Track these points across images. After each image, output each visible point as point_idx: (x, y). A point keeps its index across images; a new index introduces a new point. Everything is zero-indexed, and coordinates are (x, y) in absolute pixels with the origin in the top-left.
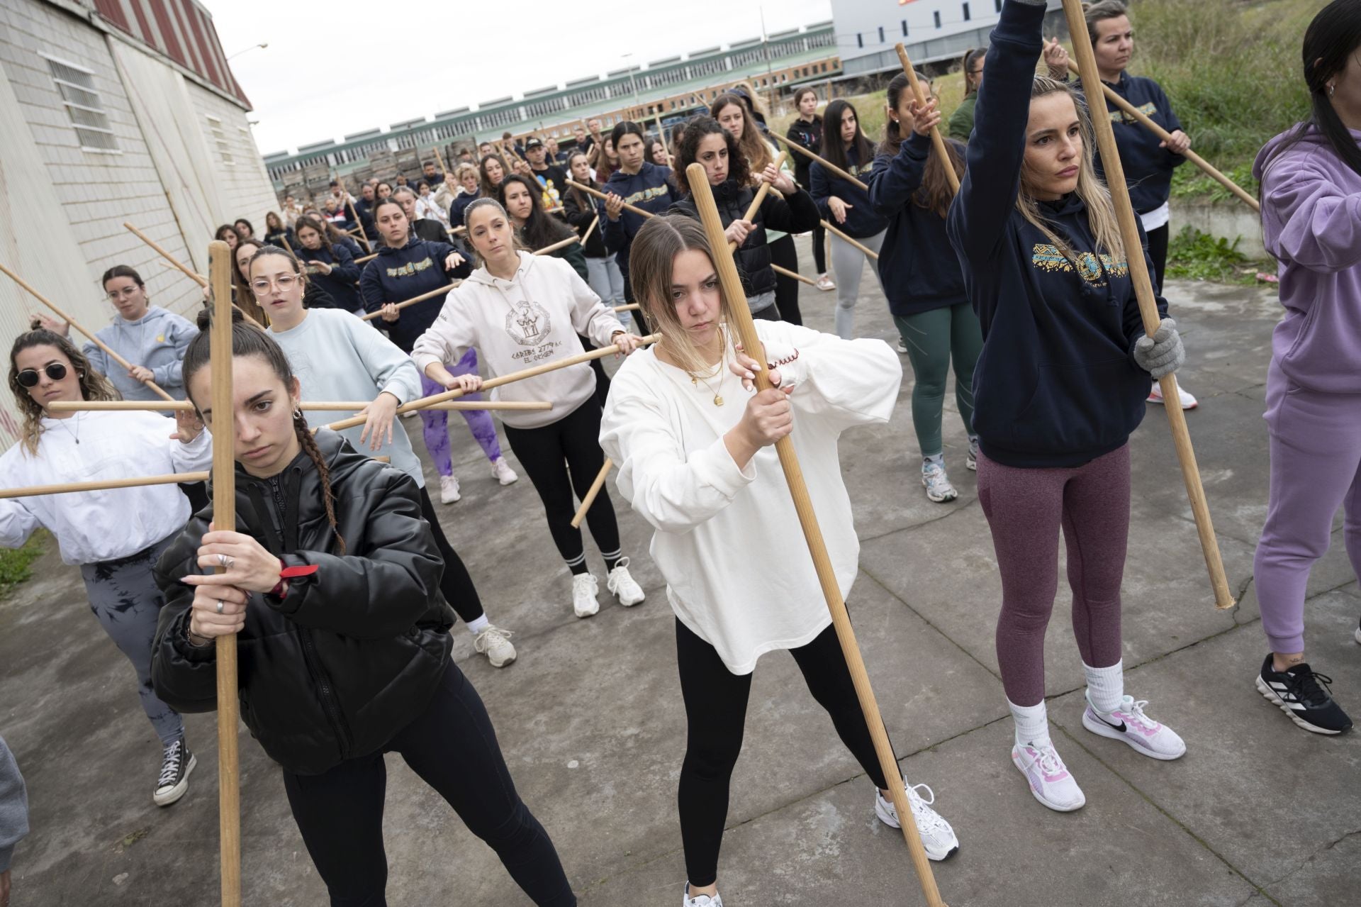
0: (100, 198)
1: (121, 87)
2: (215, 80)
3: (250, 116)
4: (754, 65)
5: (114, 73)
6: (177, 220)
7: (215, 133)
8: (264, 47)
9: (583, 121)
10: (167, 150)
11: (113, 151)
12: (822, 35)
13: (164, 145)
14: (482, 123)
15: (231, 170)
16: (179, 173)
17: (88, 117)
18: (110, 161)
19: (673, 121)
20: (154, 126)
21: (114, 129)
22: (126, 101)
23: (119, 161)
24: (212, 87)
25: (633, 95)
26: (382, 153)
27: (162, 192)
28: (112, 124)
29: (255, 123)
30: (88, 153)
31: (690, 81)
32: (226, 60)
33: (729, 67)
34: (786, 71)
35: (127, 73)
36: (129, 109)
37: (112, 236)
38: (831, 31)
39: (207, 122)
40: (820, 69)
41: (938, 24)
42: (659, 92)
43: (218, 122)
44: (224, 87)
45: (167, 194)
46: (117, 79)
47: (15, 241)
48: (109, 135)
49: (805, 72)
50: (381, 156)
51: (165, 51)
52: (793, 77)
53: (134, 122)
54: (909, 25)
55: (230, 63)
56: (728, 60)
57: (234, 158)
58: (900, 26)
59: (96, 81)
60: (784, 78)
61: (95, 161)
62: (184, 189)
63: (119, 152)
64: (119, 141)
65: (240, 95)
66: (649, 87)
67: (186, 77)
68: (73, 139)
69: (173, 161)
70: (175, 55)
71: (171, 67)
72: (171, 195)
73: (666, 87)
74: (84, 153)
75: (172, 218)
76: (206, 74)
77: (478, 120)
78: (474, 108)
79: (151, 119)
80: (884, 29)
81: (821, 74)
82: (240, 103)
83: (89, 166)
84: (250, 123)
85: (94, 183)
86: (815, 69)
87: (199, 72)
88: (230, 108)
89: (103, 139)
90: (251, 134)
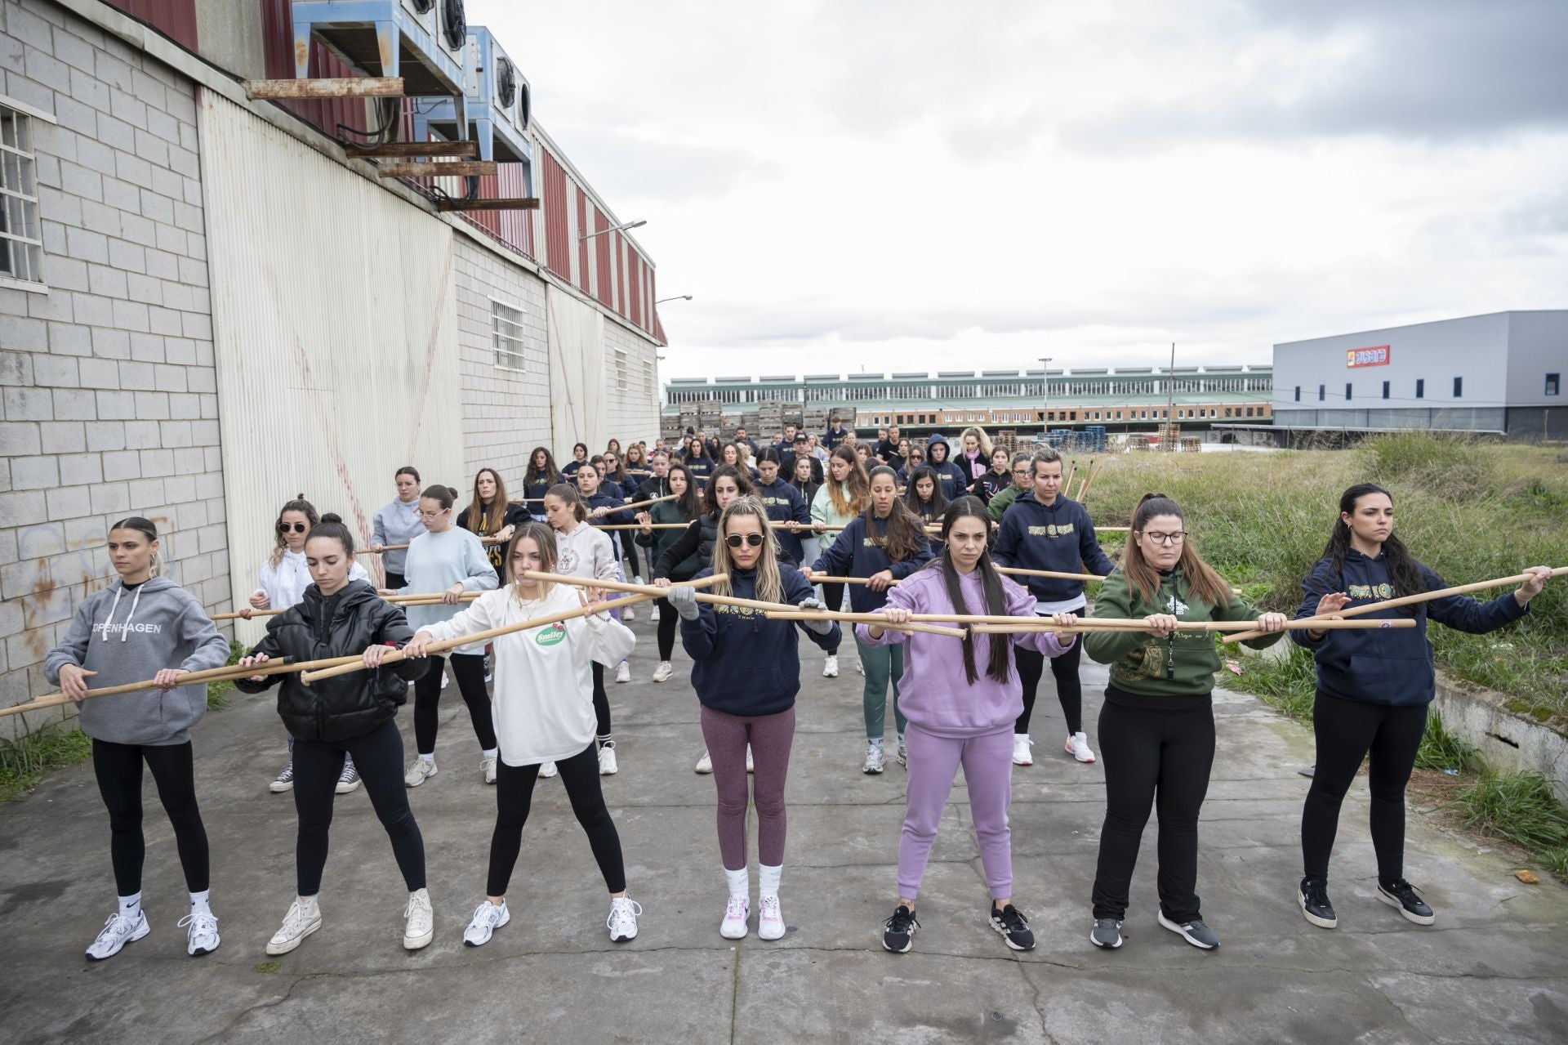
0: (494, 403)
1: (544, 323)
2: (635, 319)
3: (660, 351)
4: (1184, 394)
5: (544, 312)
6: (552, 428)
7: (618, 364)
8: (688, 298)
9: (991, 412)
10: (565, 373)
11: (518, 370)
12: (1260, 379)
13: (564, 369)
14: (891, 394)
15: (622, 395)
16: (568, 393)
17: (511, 344)
18: (513, 377)
19: (1061, 433)
20: (561, 354)
21: (526, 354)
22: (544, 334)
23: (520, 377)
24: (629, 326)
25: (1043, 398)
26: (773, 404)
27: (548, 406)
28: (525, 350)
29: (664, 357)
30: (498, 370)
31: (1111, 397)
32: (654, 303)
33: (1156, 390)
34: (1217, 407)
35: (553, 312)
36: (545, 339)
38: (1269, 376)
39: (614, 354)
40: (1255, 412)
41: (1349, 396)
42: (1075, 400)
43: (624, 354)
44: (643, 325)
45: (551, 407)
46: (544, 317)
48: (520, 358)
49: (1238, 412)
50: (770, 406)
51: (596, 296)
52: (1224, 414)
53: (546, 350)
54: (1327, 391)
56: (1157, 384)
57: (628, 385)
58: (1318, 390)
59: (525, 318)
60: (1213, 413)
61: (501, 376)
62: (568, 406)
63: (524, 371)
64: (526, 364)
65: (658, 331)
66: (1067, 394)
67: (605, 316)
68: (490, 358)
69: (566, 383)
70: (605, 301)
71: (596, 308)
72: (554, 409)
73: (1085, 397)
74: (496, 369)
75: (549, 425)
76: (628, 315)
77: (888, 389)
78: (888, 378)
79: (560, 349)
80: (1301, 390)
81: (1255, 417)
82: (653, 340)
83: (495, 379)
84: (657, 358)
85: (495, 392)
86: (1250, 412)
87: (622, 314)
88: (642, 343)
89: (514, 361)
90: (656, 365)
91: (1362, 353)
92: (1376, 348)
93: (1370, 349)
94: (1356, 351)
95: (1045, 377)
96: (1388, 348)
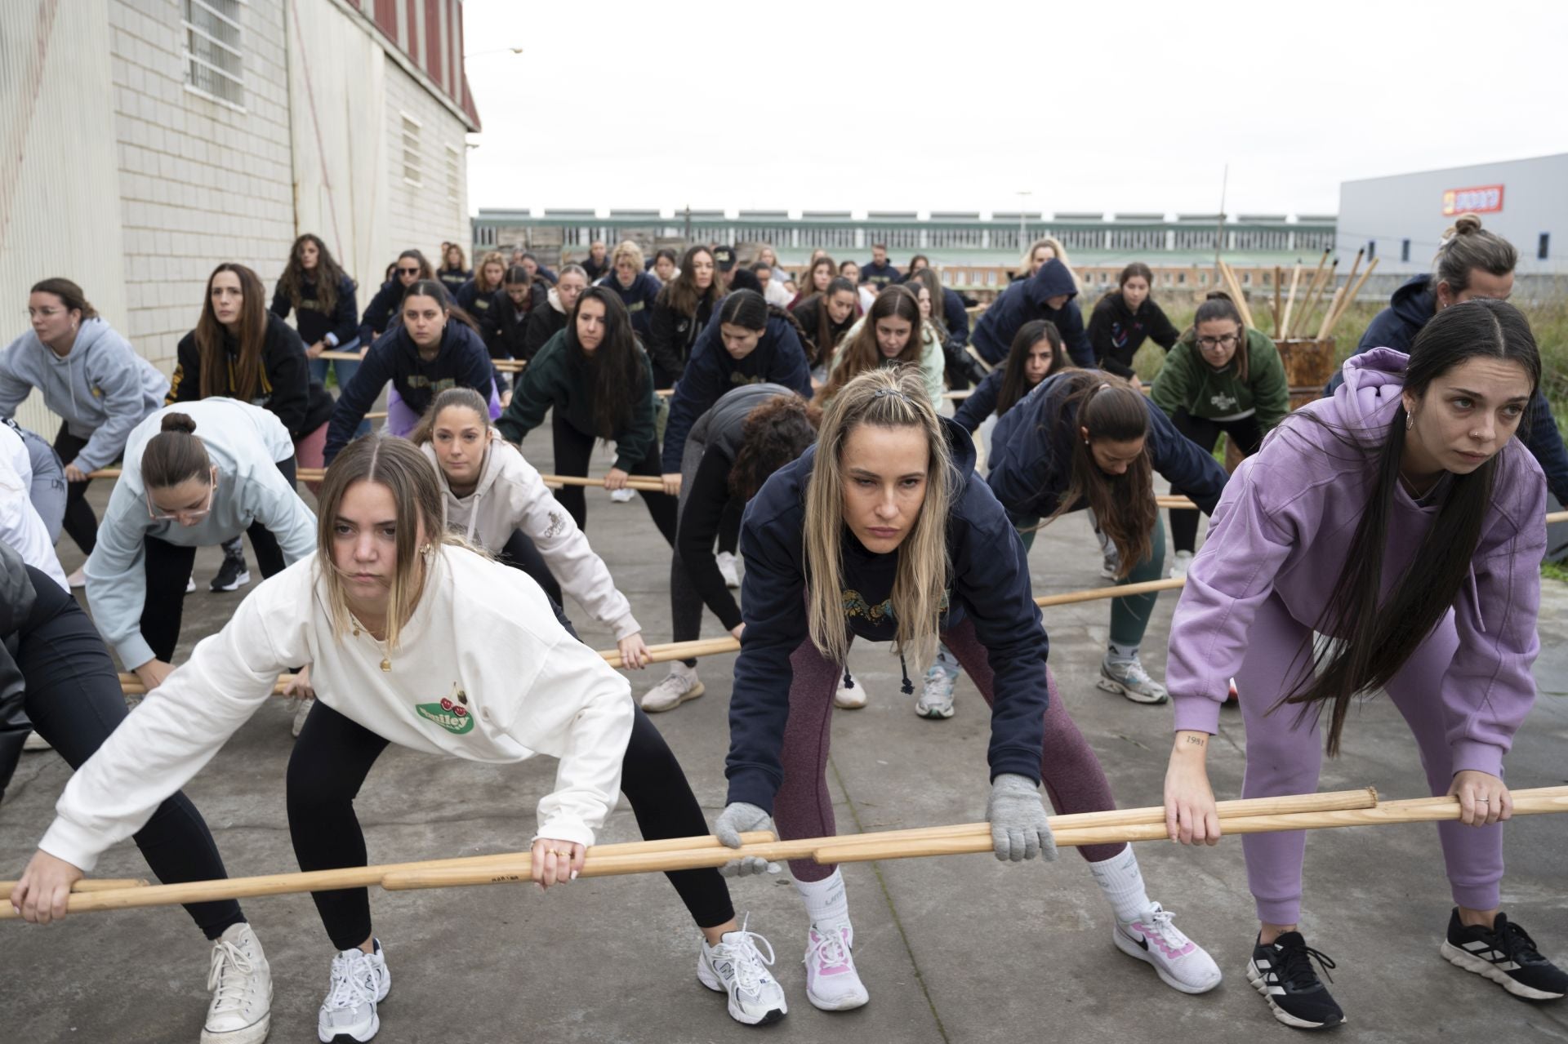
0: (184, 154)
1: (282, 34)
2: (434, 72)
3: (471, 138)
4: (1207, 252)
5: (278, 15)
6: (295, 223)
7: (407, 140)
8: (517, 52)
10: (318, 132)
11: (232, 105)
12: (1318, 233)
13: (316, 123)
14: (799, 237)
15: (412, 192)
16: (324, 167)
17: (217, 55)
18: (222, 116)
20: (311, 97)
21: (245, 79)
22: (281, 54)
23: (236, 120)
24: (425, 81)
27: (288, 181)
28: (245, 73)
29: (474, 146)
30: (192, 94)
31: (1108, 252)
32: (462, 58)
33: (1170, 245)
34: (1253, 271)
35: (296, 19)
36: (282, 64)
37: (183, 207)
38: (1332, 231)
39: (400, 121)
43: (416, 127)
44: (446, 86)
45: (294, 186)
46: (280, 24)
47: (21, 159)
48: (237, 85)
51: (371, 14)
52: (1262, 281)
53: (284, 84)
55: (467, 62)
56: (1170, 235)
57: (422, 178)
60: (1246, 279)
61: (198, 107)
62: (324, 189)
63: (243, 110)
64: (247, 97)
65: (468, 104)
67: (387, 55)
68: (179, 71)
69: (321, 149)
70: (385, 22)
71: (370, 35)
72: (300, 189)
74: (185, 92)
75: (291, 218)
76: (422, 63)
77: (795, 232)
78: (796, 216)
79: (309, 87)
82: (462, 115)
83: (186, 110)
84: (467, 145)
85: (185, 134)
87: (412, 56)
88: (444, 116)
89: (223, 87)
90: (464, 156)
91: (1465, 196)
92: (1485, 189)
93: (1476, 190)
94: (1457, 192)
95: (1023, 222)
96: (1501, 189)
